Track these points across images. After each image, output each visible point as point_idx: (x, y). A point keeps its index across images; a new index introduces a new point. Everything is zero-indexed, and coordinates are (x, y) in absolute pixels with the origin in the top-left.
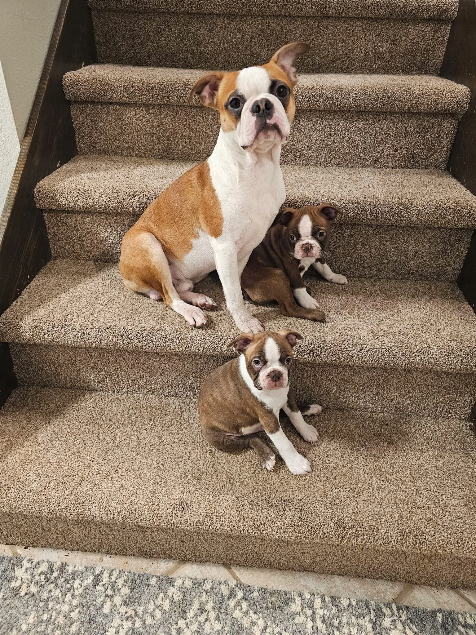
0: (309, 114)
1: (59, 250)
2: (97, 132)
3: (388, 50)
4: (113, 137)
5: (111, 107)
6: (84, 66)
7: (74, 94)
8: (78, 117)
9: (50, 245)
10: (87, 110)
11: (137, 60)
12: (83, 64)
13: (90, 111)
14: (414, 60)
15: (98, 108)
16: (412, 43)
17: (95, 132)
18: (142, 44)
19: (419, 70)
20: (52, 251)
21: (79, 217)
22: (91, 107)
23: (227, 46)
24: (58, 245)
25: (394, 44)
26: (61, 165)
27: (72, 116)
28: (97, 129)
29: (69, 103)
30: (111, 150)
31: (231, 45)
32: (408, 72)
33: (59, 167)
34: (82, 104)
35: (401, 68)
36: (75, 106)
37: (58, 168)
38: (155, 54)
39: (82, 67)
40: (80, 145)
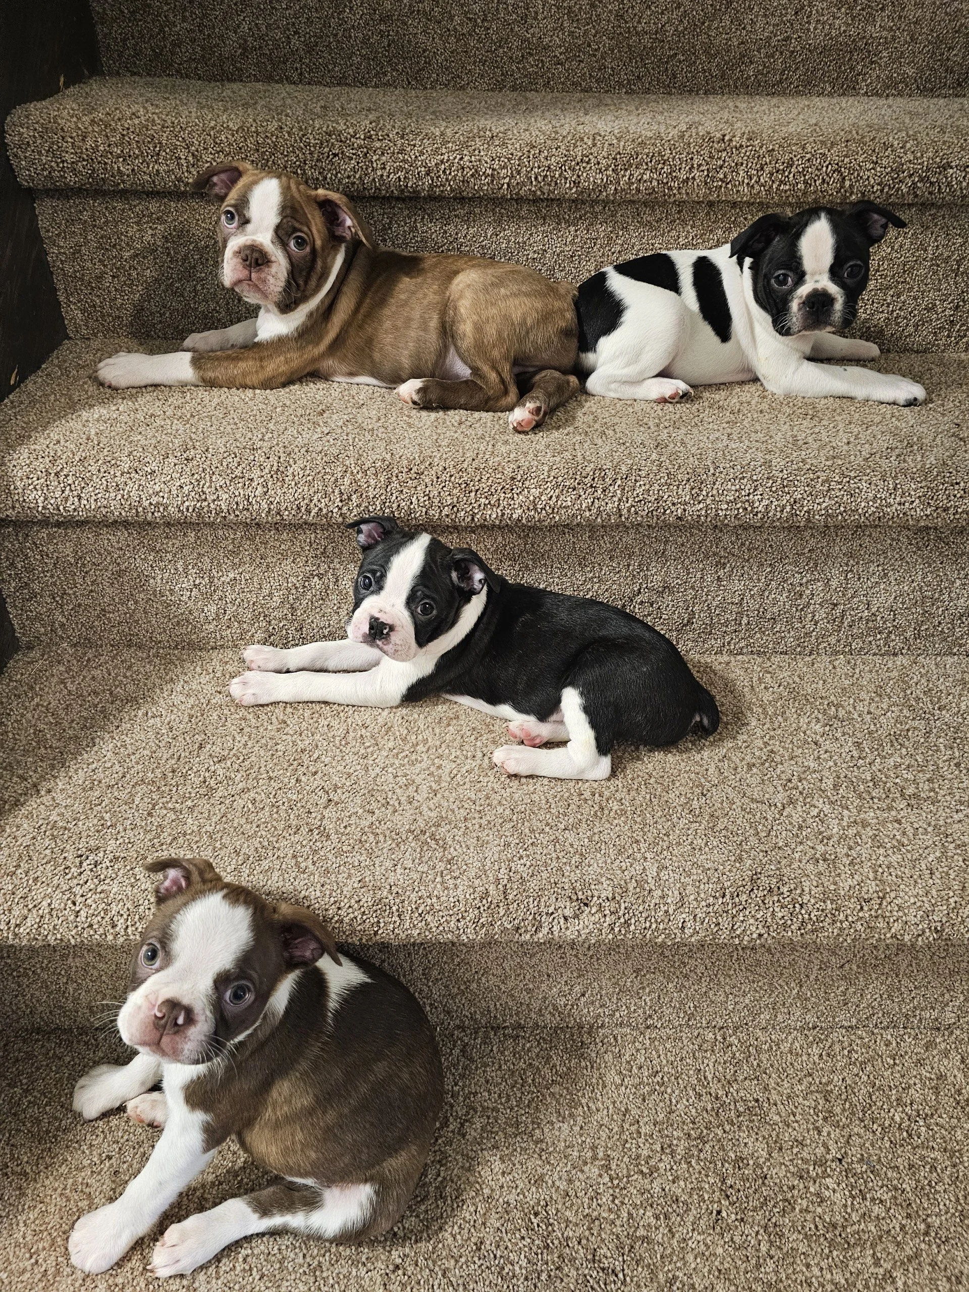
0: (708, 214)
1: (38, 625)
2: (118, 277)
3: (884, 33)
4: (163, 287)
5: (153, 206)
6: (67, 85)
7: (43, 170)
8: (58, 235)
9: (9, 613)
10: (85, 216)
11: (214, 65)
12: (62, 79)
13: (92, 217)
14: (948, 59)
15: (114, 208)
16: (946, 13)
17: (113, 277)
18: (224, 19)
19: (959, 85)
20: (16, 626)
21: (87, 536)
22: (97, 204)
23: (461, 25)
24: (31, 612)
25: (900, 17)
26: (22, 378)
27: (43, 233)
28: (118, 269)
29: (31, 194)
30: (160, 322)
31: (470, 19)
32: (932, 90)
33: (17, 385)
34: (68, 198)
35: (916, 81)
36: (48, 202)
37: (12, 389)
38: (260, 47)
39: (58, 91)
40: (73, 314)
